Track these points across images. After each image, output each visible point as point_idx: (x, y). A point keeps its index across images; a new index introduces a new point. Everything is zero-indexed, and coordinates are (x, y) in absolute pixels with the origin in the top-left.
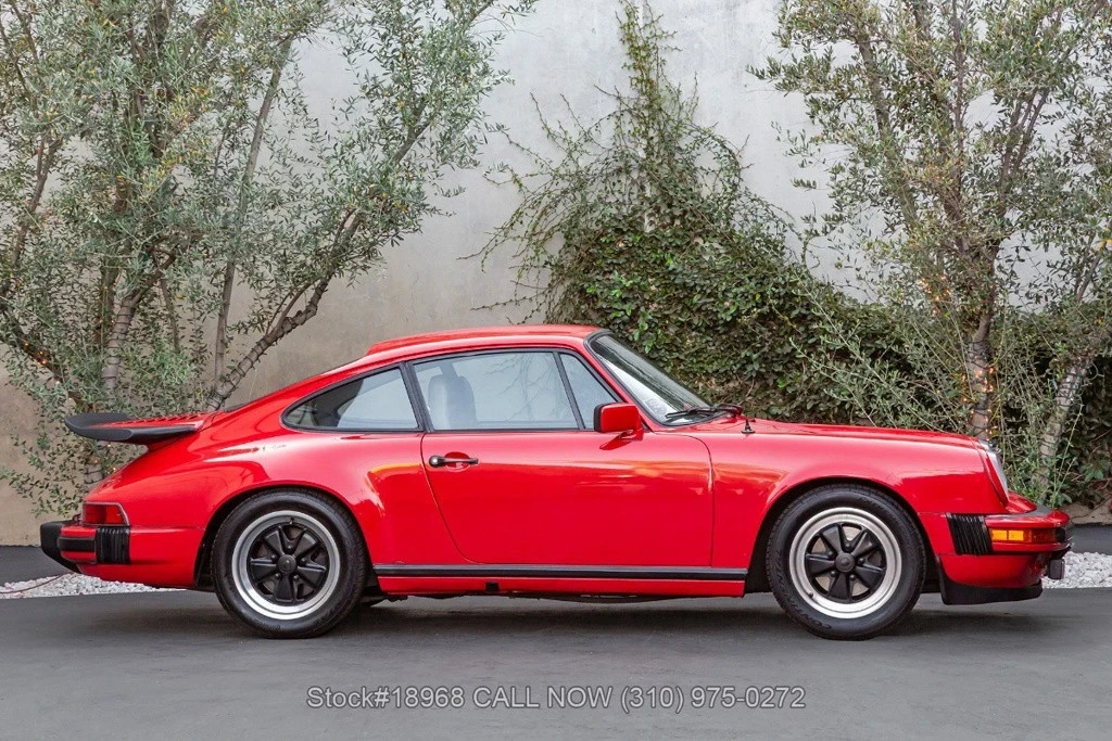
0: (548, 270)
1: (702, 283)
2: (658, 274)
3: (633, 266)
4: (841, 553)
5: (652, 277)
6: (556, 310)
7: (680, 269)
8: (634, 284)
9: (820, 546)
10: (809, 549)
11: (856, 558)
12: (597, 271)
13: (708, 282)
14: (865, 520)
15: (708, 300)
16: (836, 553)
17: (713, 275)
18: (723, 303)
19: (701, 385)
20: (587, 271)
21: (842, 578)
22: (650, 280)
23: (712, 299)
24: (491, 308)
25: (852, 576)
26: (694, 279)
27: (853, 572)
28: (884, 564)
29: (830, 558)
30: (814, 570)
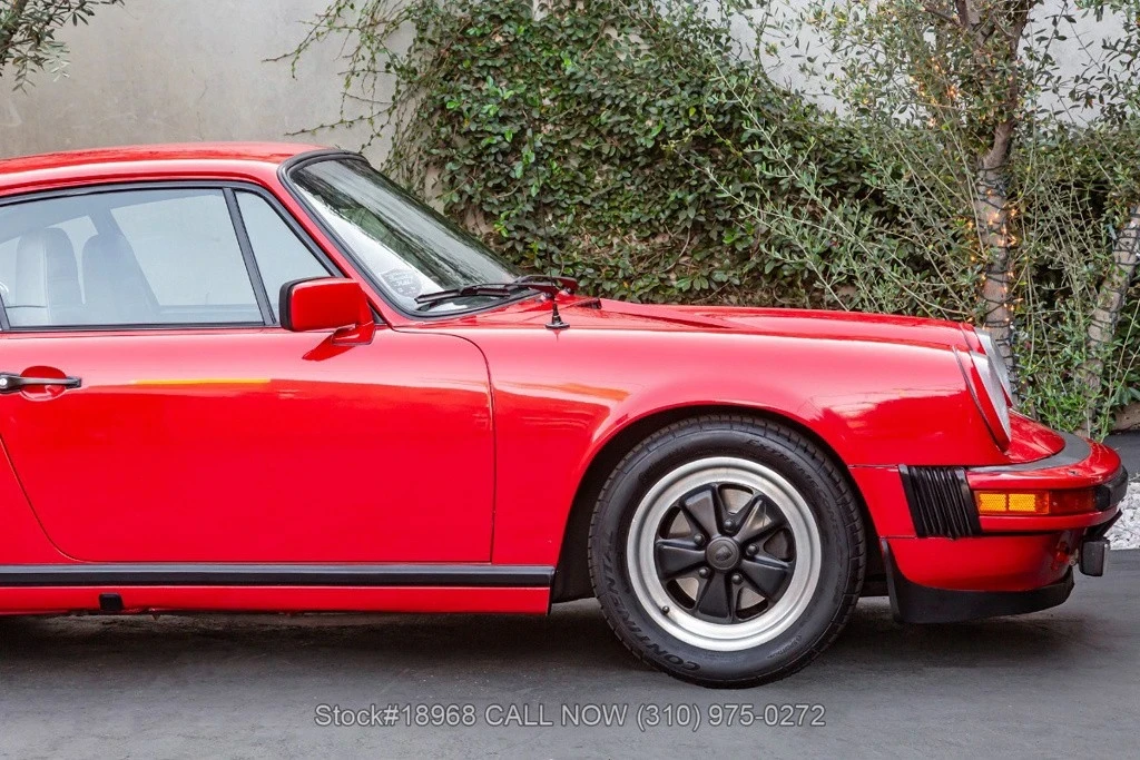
0: (393, 76)
1: (614, 93)
2: (553, 81)
3: (517, 69)
4: (717, 537)
5: (545, 85)
6: (406, 135)
7: (581, 74)
8: (516, 96)
9: (681, 524)
10: (664, 529)
11: (743, 546)
12: (465, 78)
13: (622, 91)
14: (762, 481)
15: (623, 118)
16: (707, 537)
17: (629, 82)
18: (643, 122)
19: (616, 240)
20: (449, 77)
21: (719, 581)
22: (542, 90)
23: (628, 117)
24: (313, 132)
25: (736, 577)
26: (601, 88)
27: (738, 569)
28: (791, 556)
29: (699, 546)
30: (673, 566)
